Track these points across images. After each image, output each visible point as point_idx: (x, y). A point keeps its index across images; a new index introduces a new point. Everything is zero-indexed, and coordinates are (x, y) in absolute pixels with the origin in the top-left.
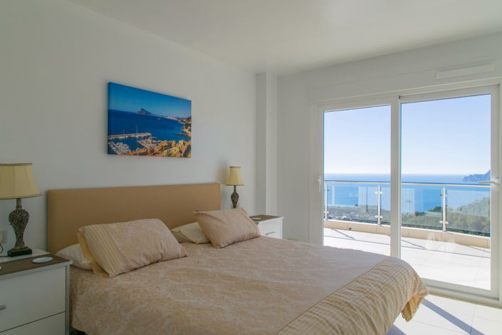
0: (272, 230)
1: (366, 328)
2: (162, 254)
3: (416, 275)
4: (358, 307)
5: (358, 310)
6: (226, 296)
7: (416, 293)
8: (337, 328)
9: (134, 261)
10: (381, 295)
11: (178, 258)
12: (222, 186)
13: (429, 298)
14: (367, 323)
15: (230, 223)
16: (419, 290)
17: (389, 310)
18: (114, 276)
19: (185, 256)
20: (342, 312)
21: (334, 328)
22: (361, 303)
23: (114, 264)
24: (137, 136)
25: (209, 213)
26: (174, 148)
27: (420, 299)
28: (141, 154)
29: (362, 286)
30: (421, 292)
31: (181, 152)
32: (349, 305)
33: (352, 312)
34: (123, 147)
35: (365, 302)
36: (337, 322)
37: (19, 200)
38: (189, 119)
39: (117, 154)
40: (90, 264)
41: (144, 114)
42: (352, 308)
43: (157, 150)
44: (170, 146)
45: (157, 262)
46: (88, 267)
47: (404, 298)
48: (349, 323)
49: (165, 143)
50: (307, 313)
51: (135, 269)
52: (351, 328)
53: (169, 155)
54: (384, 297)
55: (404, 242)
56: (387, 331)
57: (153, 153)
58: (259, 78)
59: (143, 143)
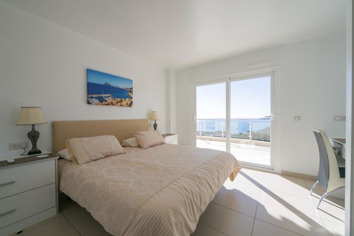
0: (172, 140)
1: (207, 189)
2: (111, 152)
3: (236, 160)
4: (203, 178)
5: (203, 180)
6: (135, 174)
7: (235, 169)
8: (189, 191)
9: (95, 156)
10: (217, 171)
11: (121, 154)
12: (149, 121)
13: (243, 170)
14: (208, 186)
15: (150, 137)
16: (238, 166)
17: (221, 178)
18: (82, 164)
19: (125, 153)
20: (194, 182)
21: (187, 191)
22: (205, 176)
23: (82, 157)
24: (104, 96)
25: (140, 132)
26: (124, 102)
27: (238, 171)
28: (106, 105)
29: (207, 166)
30: (239, 168)
31: (127, 104)
32: (198, 177)
33: (199, 181)
34: (96, 101)
35: (207, 175)
36: (190, 187)
37: (33, 125)
38: (132, 89)
39: (92, 104)
40: (71, 158)
41: (107, 85)
42: (200, 178)
43: (114, 103)
44: (121, 101)
45: (109, 156)
46: (70, 159)
47: (229, 171)
48: (197, 187)
49: (119, 100)
50: (175, 183)
51: (96, 160)
52: (198, 190)
53: (121, 105)
54: (218, 172)
55: (232, 145)
56: (220, 188)
57: (112, 104)
58: (167, 71)
59: (107, 99)
